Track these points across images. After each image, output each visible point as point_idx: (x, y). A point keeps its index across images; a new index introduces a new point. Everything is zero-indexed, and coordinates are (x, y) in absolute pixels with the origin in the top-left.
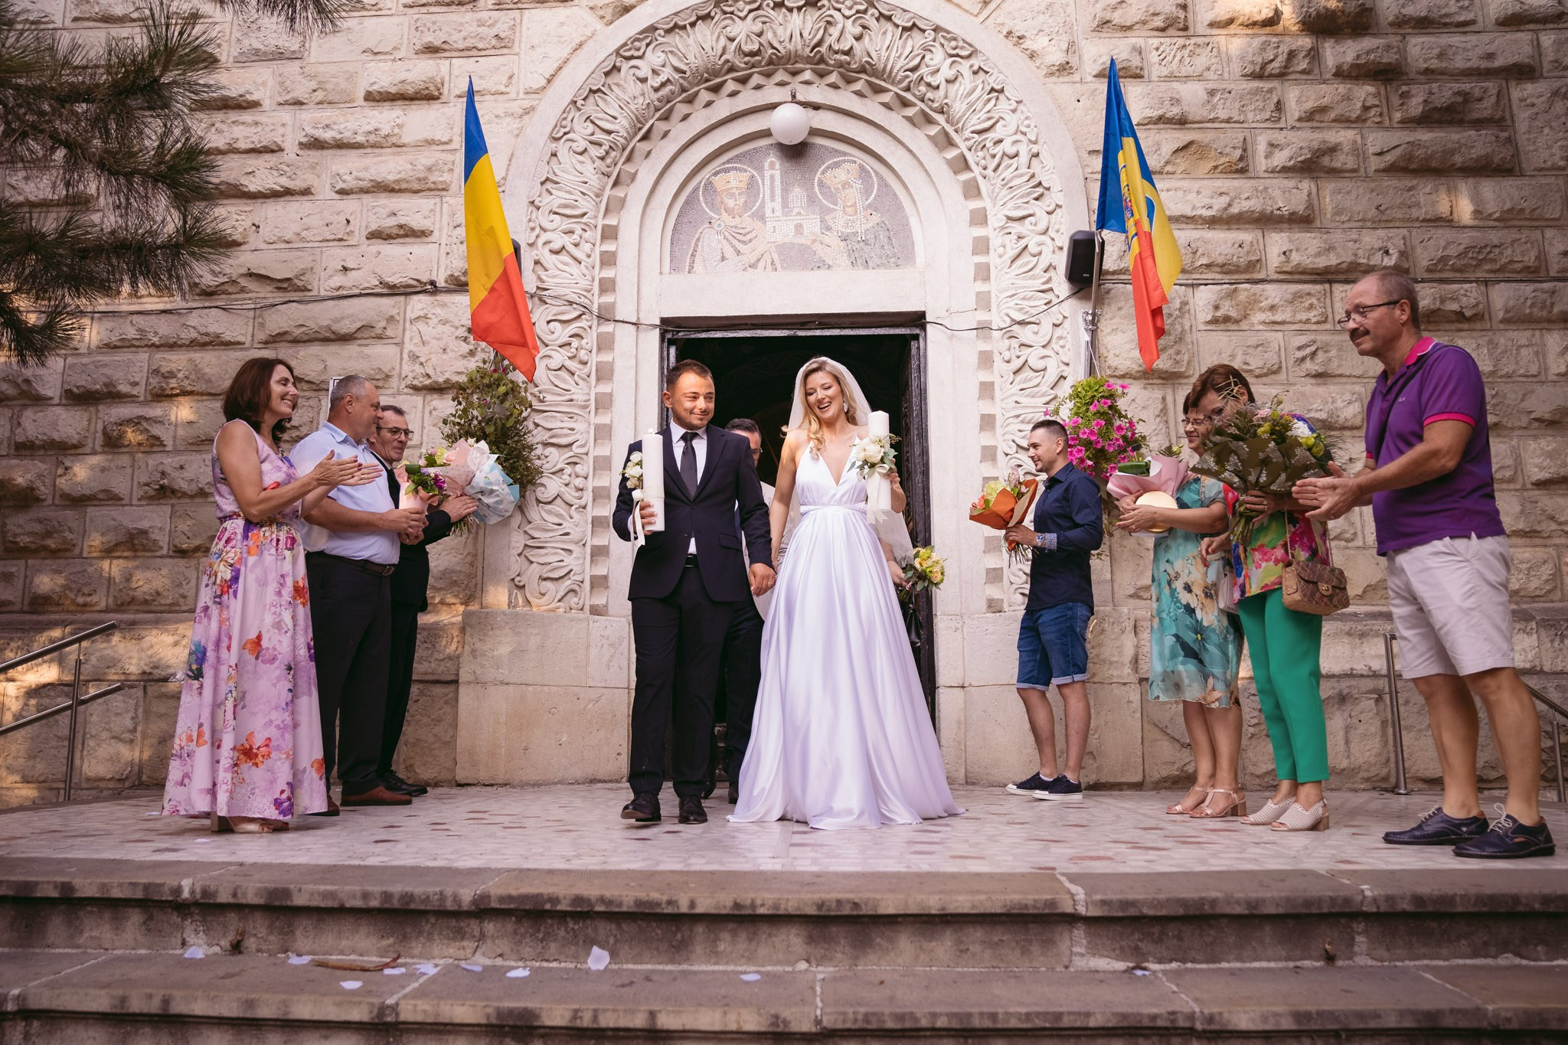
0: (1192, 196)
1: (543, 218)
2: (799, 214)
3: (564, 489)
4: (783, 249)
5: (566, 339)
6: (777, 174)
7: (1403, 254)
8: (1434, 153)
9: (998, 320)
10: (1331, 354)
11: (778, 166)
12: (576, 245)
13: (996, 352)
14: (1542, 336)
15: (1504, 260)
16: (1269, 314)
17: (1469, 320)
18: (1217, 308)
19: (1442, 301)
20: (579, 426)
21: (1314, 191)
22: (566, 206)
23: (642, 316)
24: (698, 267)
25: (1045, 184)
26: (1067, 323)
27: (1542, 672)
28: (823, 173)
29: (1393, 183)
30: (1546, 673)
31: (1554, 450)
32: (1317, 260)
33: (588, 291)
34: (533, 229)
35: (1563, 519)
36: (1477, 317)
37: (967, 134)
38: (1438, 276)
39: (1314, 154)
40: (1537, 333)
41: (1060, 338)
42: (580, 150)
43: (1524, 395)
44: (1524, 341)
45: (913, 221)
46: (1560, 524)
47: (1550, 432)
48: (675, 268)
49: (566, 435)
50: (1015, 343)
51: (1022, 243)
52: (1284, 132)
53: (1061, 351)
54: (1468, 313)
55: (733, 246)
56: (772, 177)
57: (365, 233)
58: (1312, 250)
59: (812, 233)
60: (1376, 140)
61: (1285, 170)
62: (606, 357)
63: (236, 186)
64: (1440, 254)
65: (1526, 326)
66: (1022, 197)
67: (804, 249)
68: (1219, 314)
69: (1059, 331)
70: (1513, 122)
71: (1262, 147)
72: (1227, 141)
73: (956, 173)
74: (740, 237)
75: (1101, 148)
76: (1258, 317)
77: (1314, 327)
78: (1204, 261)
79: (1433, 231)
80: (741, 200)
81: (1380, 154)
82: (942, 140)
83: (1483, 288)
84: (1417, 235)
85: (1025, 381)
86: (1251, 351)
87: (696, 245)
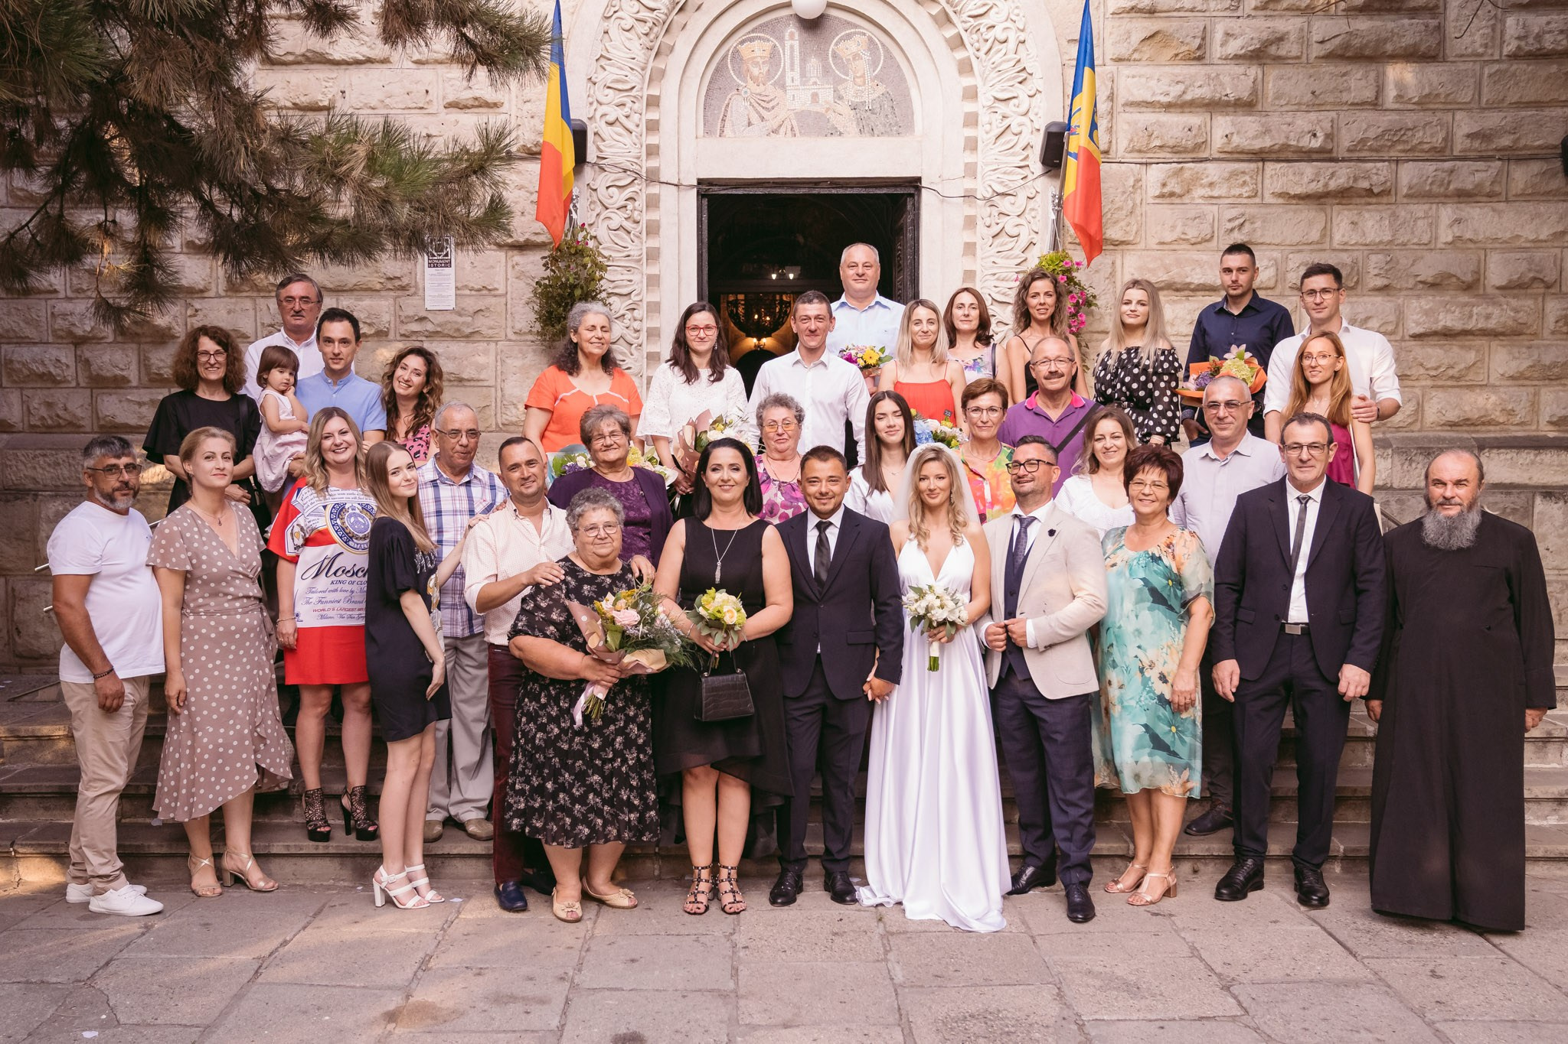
0: (1153, 83)
1: (600, 93)
2: (815, 83)
3: (626, 331)
4: (801, 116)
5: (623, 203)
6: (796, 44)
7: (1329, 137)
8: (1369, 42)
9: (983, 191)
10: (1256, 225)
11: (797, 36)
12: (627, 117)
13: (978, 216)
14: (1437, 210)
15: (1415, 142)
16: (1208, 189)
17: (1379, 195)
18: (1164, 185)
19: (1356, 179)
20: (635, 277)
21: (1260, 76)
22: (618, 81)
23: (682, 176)
24: (728, 131)
25: (1029, 70)
26: (1038, 198)
27: (1391, 488)
28: (836, 45)
29: (1330, 68)
30: (1395, 489)
31: (1430, 308)
32: (1254, 143)
33: (638, 158)
34: (591, 104)
35: (1429, 366)
36: (1386, 192)
37: (964, 17)
38: (1356, 155)
39: (1263, 44)
40: (1434, 206)
41: (1033, 209)
42: (628, 27)
43: (1414, 261)
44: (1421, 214)
45: (914, 93)
46: (1427, 369)
47: (1432, 292)
48: (708, 132)
49: (626, 286)
50: (995, 212)
51: (1006, 122)
52: (1241, 20)
53: (1032, 220)
54: (1376, 191)
55: (758, 112)
56: (792, 47)
57: (442, 103)
58: (1250, 134)
59: (827, 102)
60: (1321, 28)
61: (1236, 57)
62: (654, 216)
63: (322, 54)
64: (1360, 136)
65: (1425, 200)
66: (1009, 80)
67: (819, 116)
68: (1165, 190)
69: (1032, 204)
70: (1445, 9)
71: (1219, 36)
72: (1187, 31)
73: (952, 49)
74: (764, 104)
75: (1078, 37)
76: (1198, 192)
77: (1245, 201)
78: (1158, 143)
79: (1358, 113)
80: (765, 69)
81: (1322, 42)
82: (942, 17)
83: (1394, 166)
84: (1345, 117)
85: (1002, 245)
86: (1189, 222)
87: (726, 110)
